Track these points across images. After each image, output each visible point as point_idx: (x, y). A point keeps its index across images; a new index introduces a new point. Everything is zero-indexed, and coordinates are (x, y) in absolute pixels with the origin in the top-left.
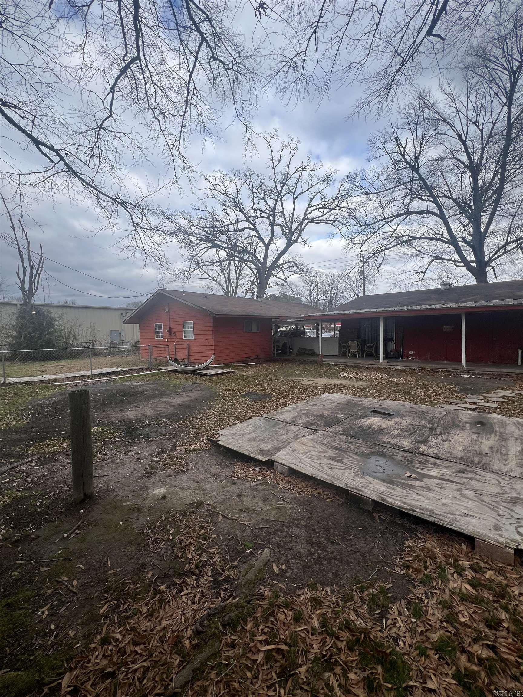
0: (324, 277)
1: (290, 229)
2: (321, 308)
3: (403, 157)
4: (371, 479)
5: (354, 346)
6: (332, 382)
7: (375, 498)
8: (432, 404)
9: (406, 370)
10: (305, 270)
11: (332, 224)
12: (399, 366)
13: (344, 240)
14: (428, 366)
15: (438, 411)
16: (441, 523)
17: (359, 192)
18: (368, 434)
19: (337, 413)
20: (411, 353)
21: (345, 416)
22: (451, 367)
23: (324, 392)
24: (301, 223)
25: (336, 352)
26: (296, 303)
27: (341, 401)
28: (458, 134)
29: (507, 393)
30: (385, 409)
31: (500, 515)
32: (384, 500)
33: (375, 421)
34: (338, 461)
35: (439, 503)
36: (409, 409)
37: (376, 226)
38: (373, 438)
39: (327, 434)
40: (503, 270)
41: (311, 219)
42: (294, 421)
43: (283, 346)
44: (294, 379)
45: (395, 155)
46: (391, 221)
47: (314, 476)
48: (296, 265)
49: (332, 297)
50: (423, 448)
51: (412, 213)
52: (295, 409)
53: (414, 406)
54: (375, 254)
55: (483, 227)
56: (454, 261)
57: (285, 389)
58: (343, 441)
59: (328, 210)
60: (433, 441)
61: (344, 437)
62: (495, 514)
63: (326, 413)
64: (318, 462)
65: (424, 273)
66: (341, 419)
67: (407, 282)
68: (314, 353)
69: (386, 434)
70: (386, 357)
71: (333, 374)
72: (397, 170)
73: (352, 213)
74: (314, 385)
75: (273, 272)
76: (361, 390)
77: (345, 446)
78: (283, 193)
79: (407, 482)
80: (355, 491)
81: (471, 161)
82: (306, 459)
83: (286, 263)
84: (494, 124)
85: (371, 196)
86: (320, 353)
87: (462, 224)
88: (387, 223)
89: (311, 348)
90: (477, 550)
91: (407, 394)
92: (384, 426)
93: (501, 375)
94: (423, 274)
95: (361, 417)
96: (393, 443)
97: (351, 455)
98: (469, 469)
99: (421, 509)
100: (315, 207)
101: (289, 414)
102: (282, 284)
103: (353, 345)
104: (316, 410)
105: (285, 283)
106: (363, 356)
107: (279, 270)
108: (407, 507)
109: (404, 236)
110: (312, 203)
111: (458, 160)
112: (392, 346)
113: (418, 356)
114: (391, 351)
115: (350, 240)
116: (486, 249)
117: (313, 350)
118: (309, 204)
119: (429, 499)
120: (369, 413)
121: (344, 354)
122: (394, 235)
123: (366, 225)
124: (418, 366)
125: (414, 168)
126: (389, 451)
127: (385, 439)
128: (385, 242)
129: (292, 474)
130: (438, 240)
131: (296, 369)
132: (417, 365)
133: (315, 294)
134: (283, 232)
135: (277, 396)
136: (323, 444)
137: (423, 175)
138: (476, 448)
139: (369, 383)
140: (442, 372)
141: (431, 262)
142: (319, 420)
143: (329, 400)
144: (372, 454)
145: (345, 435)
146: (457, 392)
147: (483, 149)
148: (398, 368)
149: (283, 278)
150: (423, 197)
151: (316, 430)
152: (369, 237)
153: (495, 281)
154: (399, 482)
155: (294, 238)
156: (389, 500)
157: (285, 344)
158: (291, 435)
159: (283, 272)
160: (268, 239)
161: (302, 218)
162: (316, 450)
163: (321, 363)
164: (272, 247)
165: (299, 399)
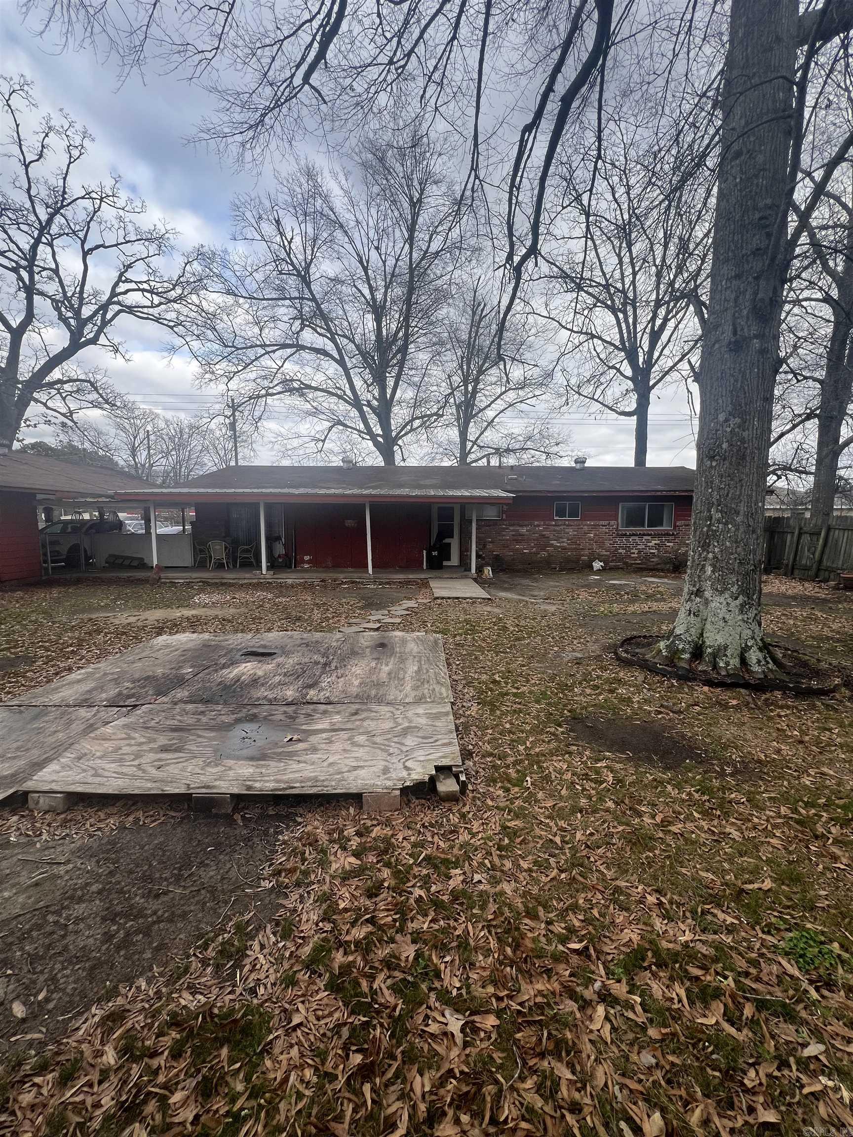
0: (162, 425)
1: (77, 313)
2: (159, 481)
3: (289, 255)
4: (231, 763)
5: (218, 550)
6: (177, 613)
7: (235, 791)
8: (330, 630)
9: (300, 584)
10: (118, 404)
11: (171, 328)
12: (290, 578)
13: (195, 363)
14: (329, 576)
15: (334, 639)
16: (325, 791)
17: (219, 286)
18: (234, 692)
19: (181, 667)
20: (307, 558)
21: (196, 670)
22: (356, 576)
23: (159, 634)
24: (104, 308)
25: (187, 559)
26: (102, 467)
27: (190, 645)
28: (358, 255)
29: (411, 604)
30: (265, 647)
31: (390, 754)
32: (249, 788)
33: (247, 668)
34: (177, 750)
35: (325, 764)
36: (299, 642)
37: (251, 353)
38: (241, 696)
39: (158, 708)
40: (410, 452)
41: (126, 306)
42: (86, 700)
43: (69, 552)
44: (94, 616)
45: (277, 247)
46: (274, 351)
47: (125, 792)
48: (96, 389)
49: (179, 462)
50: (312, 693)
51: (303, 348)
52: (89, 675)
53: (305, 635)
54: (250, 398)
55: (389, 391)
56: (359, 431)
57: (71, 638)
58: (187, 714)
59: (163, 300)
60: (325, 681)
61: (190, 707)
62: (385, 755)
63: (159, 671)
64: (136, 763)
65: (324, 441)
66: (187, 677)
67: (301, 452)
68: (143, 565)
69: (263, 685)
70: (272, 566)
71: (179, 600)
72: (281, 273)
73: (209, 320)
74: (139, 624)
75: (35, 395)
76: (229, 621)
77: (191, 721)
78: (54, 229)
79: (285, 750)
80: (204, 791)
81: (373, 298)
82: (107, 766)
83: (70, 380)
84: (397, 260)
85: (241, 300)
86: (155, 562)
87: (365, 382)
88: (268, 353)
89: (135, 555)
90: (365, 808)
91: (299, 619)
92: (260, 673)
93: (408, 582)
94: (321, 444)
95: (224, 666)
96: (271, 697)
97: (200, 732)
98: (364, 707)
99: (301, 782)
100: (133, 286)
101: (76, 687)
102: (64, 425)
103: (218, 547)
104: (138, 669)
105: (70, 423)
106: (235, 566)
107: (53, 392)
108: (283, 786)
109: (292, 380)
110: (129, 275)
111: (360, 291)
112: (280, 549)
113: (316, 563)
114: (279, 556)
115: (207, 365)
116: (392, 422)
117: (142, 559)
118: (121, 275)
119: (313, 763)
120: (238, 657)
121: (201, 563)
122: (279, 375)
123: (233, 346)
124: (315, 577)
125: (305, 279)
126: (263, 711)
127: (259, 695)
128: (266, 383)
129: (76, 804)
130: (340, 397)
131: (99, 597)
132: (315, 575)
133: (145, 453)
134: (60, 314)
135: (47, 656)
136: (147, 728)
137: (317, 296)
138: (374, 678)
139: (243, 610)
140: (345, 583)
141: (332, 427)
142: (144, 687)
143: (167, 646)
144: (238, 721)
145: (194, 702)
146: (361, 608)
147: (387, 287)
148: (290, 581)
149: (64, 411)
150: (318, 329)
151: (135, 706)
152: (240, 368)
153: (402, 464)
154: (275, 753)
155: (89, 331)
156: (257, 785)
157: (75, 549)
158: (77, 727)
159: (64, 399)
160: (19, 320)
161: (105, 298)
162: (133, 742)
163: (157, 582)
164: (30, 338)
165: (103, 654)
